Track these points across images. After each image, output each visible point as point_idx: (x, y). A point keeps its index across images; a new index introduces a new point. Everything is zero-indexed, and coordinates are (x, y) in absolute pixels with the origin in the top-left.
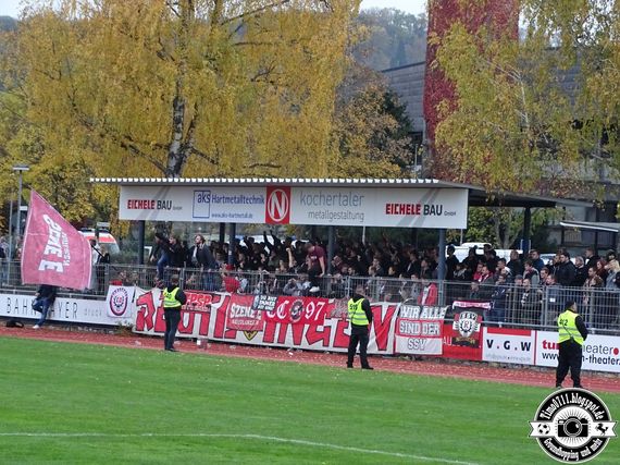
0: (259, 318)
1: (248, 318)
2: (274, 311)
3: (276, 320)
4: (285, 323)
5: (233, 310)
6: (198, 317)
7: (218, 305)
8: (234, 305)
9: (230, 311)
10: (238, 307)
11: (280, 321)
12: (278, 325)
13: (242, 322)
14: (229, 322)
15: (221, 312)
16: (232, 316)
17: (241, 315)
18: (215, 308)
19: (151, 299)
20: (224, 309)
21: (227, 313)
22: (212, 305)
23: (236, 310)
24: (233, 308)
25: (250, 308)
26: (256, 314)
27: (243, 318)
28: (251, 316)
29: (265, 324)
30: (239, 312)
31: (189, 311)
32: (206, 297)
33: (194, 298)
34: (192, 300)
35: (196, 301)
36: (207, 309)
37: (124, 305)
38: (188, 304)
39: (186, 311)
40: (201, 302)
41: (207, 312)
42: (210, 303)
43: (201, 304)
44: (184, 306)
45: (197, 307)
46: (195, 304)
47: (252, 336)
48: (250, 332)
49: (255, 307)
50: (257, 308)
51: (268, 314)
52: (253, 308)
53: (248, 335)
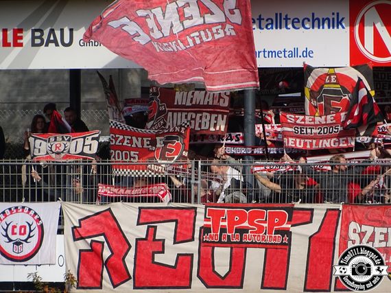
5: (353, 236)
6: (255, 259)
7: (312, 228)
8: (353, 225)
9: (345, 239)
15: (321, 247)
17: (377, 244)
18: (301, 235)
19: (112, 223)
20: (326, 236)
21: (337, 241)
22: (293, 229)
23: (362, 235)
24: (355, 231)
27: (386, 250)
30: (371, 239)
31: (229, 243)
32: (272, 216)
33: (237, 218)
34: (231, 223)
35: (246, 224)
36: (279, 239)
37: (34, 241)
38: (223, 230)
39: (221, 244)
40: (260, 226)
41: (282, 244)
42: (285, 226)
43: (261, 229)
44: (213, 236)
45: (249, 237)
46: (242, 231)
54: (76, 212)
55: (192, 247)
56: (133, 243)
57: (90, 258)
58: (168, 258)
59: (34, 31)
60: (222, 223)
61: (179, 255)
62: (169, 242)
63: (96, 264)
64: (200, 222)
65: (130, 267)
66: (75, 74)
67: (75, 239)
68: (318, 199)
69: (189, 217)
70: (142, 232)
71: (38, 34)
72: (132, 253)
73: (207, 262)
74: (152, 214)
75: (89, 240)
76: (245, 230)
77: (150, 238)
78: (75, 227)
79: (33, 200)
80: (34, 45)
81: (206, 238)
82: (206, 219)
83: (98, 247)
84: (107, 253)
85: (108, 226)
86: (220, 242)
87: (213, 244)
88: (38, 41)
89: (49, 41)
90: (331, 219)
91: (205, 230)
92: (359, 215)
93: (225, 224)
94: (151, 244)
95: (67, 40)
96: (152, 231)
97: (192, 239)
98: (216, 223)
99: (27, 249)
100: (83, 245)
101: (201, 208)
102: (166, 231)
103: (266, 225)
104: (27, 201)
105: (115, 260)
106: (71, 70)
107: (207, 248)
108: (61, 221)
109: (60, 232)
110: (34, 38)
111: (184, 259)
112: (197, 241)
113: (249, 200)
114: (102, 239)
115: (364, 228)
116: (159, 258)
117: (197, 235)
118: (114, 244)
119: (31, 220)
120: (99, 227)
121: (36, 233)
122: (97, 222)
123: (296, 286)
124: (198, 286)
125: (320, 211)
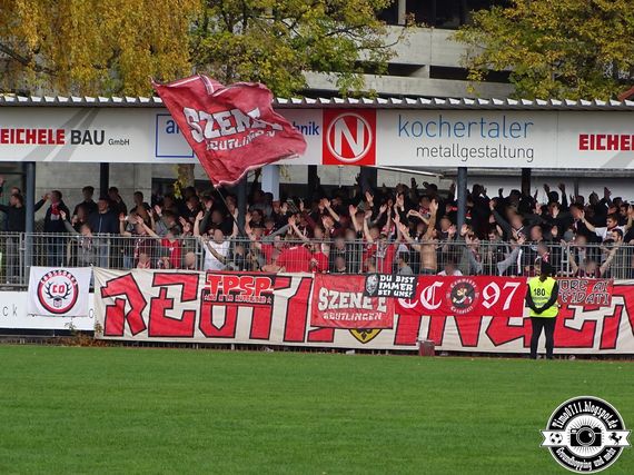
0: (384, 309)
1: (357, 310)
2: (415, 297)
3: (420, 311)
4: (438, 317)
5: (322, 298)
6: (245, 315)
7: (290, 292)
8: (323, 290)
9: (316, 301)
10: (335, 294)
11: (428, 312)
12: (426, 320)
13: (346, 317)
14: (315, 316)
15: (297, 306)
16: (321, 308)
17: (341, 306)
18: (282, 297)
19: (132, 285)
20: (302, 298)
21: (310, 303)
22: (275, 292)
23: (330, 298)
24: (324, 295)
25: (360, 295)
26: (375, 304)
27: (349, 311)
28: (365, 306)
29: (396, 317)
30: (338, 301)
31: (224, 302)
32: (259, 281)
33: (231, 283)
34: (227, 286)
35: (238, 287)
36: (263, 300)
37: (70, 298)
38: (220, 292)
39: (218, 302)
40: (249, 289)
41: (266, 303)
42: (269, 289)
43: (249, 292)
44: (212, 296)
45: (240, 297)
46: (235, 293)
47: (369, 336)
48: (364, 330)
49: (371, 292)
50: (375, 295)
51: (402, 302)
52: (366, 294)
53: (359, 336)
54: (105, 275)
55: (195, 305)
56: (148, 301)
57: (114, 312)
58: (176, 313)
59: (73, 132)
61: (184, 311)
62: (177, 302)
63: (119, 317)
64: (202, 285)
65: (146, 321)
66: (105, 167)
67: (103, 297)
68: (296, 269)
69: (193, 282)
70: (156, 292)
71: (76, 134)
72: (148, 308)
73: (207, 315)
74: (164, 278)
75: (114, 298)
76: (238, 292)
77: (162, 297)
78: (102, 288)
79: (70, 266)
80: (73, 143)
82: (207, 283)
83: (121, 304)
84: (128, 309)
85: (129, 287)
86: (217, 301)
87: (211, 303)
88: (76, 140)
89: (85, 140)
90: (305, 285)
91: (206, 291)
92: (328, 282)
94: (163, 302)
95: (99, 140)
96: (164, 291)
97: (196, 298)
98: (214, 287)
99: (65, 304)
100: (110, 301)
101: (203, 275)
102: (175, 292)
104: (65, 265)
105: (133, 314)
106: (102, 164)
107: (207, 305)
108: (92, 281)
109: (91, 290)
110: (73, 137)
111: (189, 314)
112: (199, 300)
113: (241, 270)
114: (124, 297)
115: (332, 293)
116: (168, 313)
117: (199, 295)
118: (133, 301)
119: (69, 281)
120: (121, 287)
121: (72, 291)
122: (120, 283)
123: (276, 337)
124: (199, 337)
125: (297, 278)
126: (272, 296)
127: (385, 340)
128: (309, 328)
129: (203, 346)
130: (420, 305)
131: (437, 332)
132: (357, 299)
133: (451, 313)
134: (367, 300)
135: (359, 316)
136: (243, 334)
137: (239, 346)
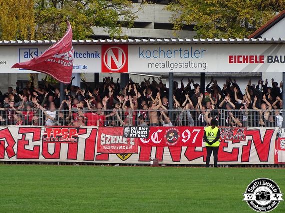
0: (133, 143)
1: (120, 144)
2: (149, 137)
3: (151, 144)
4: (161, 147)
5: (103, 139)
6: (65, 147)
7: (87, 136)
8: (103, 135)
9: (100, 140)
10: (109, 136)
11: (155, 145)
12: (154, 149)
13: (115, 147)
14: (99, 148)
15: (90, 142)
16: (102, 143)
17: (112, 142)
18: (83, 138)
19: (9, 133)
20: (93, 139)
21: (97, 141)
22: (79, 136)
23: (106, 138)
24: (104, 137)
25: (121, 137)
26: (129, 141)
27: (116, 144)
28: (124, 142)
29: (139, 147)
30: (110, 140)
31: (54, 141)
32: (71, 131)
33: (57, 132)
34: (55, 133)
35: (61, 134)
36: (74, 140)
38: (52, 136)
39: (51, 141)
41: (75, 142)
42: (76, 135)
43: (67, 136)
44: (48, 138)
45: (62, 139)
47: (126, 157)
48: (124, 154)
49: (127, 135)
50: (129, 136)
51: (142, 140)
52: (124, 136)
53: (121, 157)
55: (40, 143)
56: (17, 141)
58: (30, 147)
60: (52, 134)
61: (35, 146)
62: (31, 141)
63: (2, 149)
64: (43, 133)
65: (16, 151)
69: (39, 131)
70: (20, 137)
72: (16, 145)
73: (46, 148)
74: (24, 130)
76: (61, 136)
77: (24, 139)
81: (46, 139)
82: (45, 132)
83: (3, 143)
84: (6, 145)
85: (7, 134)
87: (48, 142)
90: (94, 132)
91: (45, 136)
92: (106, 131)
93: (53, 134)
94: (24, 142)
96: (24, 136)
97: (40, 140)
98: (49, 133)
101: (43, 128)
102: (30, 136)
103: (69, 134)
105: (9, 148)
107: (46, 143)
111: (37, 147)
112: (42, 140)
113: (62, 125)
114: (4, 139)
115: (107, 136)
116: (27, 147)
117: (42, 138)
118: (9, 142)
120: (3, 135)
122: (3, 133)
123: (81, 158)
124: (42, 158)
125: (90, 128)
126: (78, 138)
127: (134, 159)
128: (96, 154)
129: (44, 163)
130: (151, 141)
131: (160, 155)
132: (120, 139)
133: (167, 145)
134: (125, 139)
135: (121, 147)
136: (64, 157)
137: (61, 163)
